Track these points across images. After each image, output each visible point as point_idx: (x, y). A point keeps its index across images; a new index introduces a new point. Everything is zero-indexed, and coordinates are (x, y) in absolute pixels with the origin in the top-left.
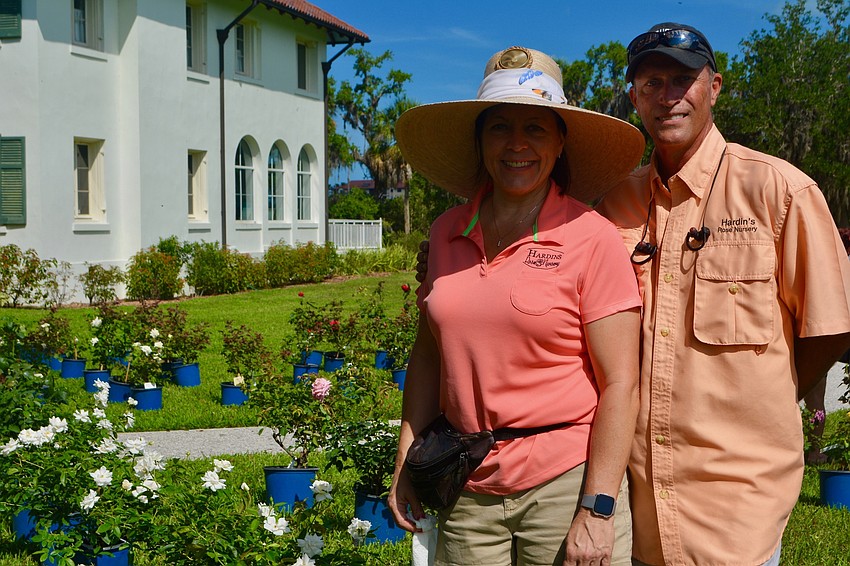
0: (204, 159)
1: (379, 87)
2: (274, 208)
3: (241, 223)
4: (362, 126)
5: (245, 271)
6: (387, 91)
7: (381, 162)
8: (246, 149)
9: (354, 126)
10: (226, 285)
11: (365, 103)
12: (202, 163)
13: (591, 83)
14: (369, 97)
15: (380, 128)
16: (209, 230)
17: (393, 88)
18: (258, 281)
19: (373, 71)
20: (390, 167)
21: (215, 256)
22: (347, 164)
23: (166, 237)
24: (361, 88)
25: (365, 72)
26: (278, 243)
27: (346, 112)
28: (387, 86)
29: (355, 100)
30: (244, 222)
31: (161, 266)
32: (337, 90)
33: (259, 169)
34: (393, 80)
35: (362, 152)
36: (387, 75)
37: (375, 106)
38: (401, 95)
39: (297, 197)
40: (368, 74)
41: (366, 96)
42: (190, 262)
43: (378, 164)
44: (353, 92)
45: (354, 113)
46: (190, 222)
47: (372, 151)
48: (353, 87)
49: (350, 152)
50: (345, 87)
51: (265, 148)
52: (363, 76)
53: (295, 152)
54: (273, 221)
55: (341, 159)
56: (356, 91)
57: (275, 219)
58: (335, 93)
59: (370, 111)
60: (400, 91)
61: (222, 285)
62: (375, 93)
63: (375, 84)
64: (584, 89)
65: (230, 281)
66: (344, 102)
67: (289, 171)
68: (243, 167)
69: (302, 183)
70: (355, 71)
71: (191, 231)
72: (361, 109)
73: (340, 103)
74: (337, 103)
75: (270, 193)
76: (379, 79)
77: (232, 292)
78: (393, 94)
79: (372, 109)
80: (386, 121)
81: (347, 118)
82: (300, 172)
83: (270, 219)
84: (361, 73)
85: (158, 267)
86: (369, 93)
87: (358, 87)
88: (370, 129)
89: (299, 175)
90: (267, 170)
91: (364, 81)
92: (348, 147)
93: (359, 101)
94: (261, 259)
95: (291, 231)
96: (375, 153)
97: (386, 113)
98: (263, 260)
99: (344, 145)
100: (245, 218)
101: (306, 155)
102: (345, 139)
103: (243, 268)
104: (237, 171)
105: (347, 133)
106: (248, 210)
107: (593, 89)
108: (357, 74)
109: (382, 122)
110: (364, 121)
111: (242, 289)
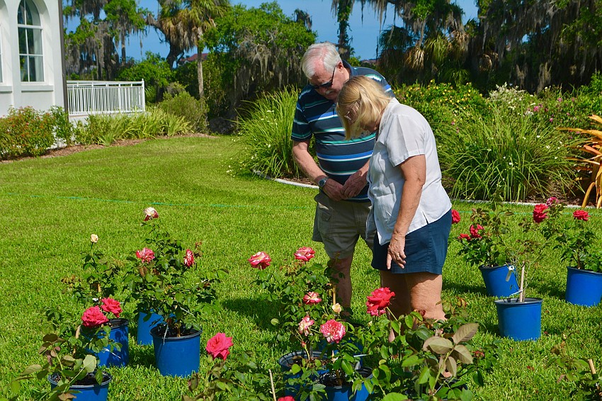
7: (172, 26)
20: (181, 30)
35: (156, 17)
43: (169, 28)
47: (163, 15)
96: (166, 16)
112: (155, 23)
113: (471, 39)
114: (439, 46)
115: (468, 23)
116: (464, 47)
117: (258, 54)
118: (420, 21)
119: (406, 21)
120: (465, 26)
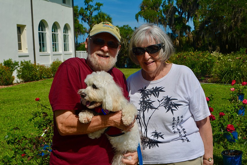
0: (25, 28)
1: (92, 8)
2: (55, 47)
3: (42, 53)
4: (87, 21)
5: (42, 71)
6: (95, 9)
8: (42, 25)
9: (85, 21)
10: (34, 78)
11: (88, 14)
12: (24, 30)
13: (162, 4)
14: (90, 12)
15: (93, 22)
16: (28, 56)
17: (97, 8)
18: (48, 75)
19: (90, 3)
21: (29, 66)
22: (83, 33)
23: (7, 59)
24: (87, 9)
25: (88, 4)
26: (56, 60)
27: (82, 17)
28: (95, 8)
29: (85, 13)
30: (43, 52)
31: (4, 71)
32: (79, 10)
33: (48, 33)
34: (97, 6)
35: (88, 30)
36: (95, 4)
37: (91, 14)
38: (99, 11)
39: (64, 43)
40: (89, 4)
41: (89, 12)
42: (19, 69)
44: (84, 10)
45: (85, 17)
46: (19, 53)
48: (84, 8)
49: (84, 30)
50: (82, 9)
51: (50, 25)
52: (87, 5)
53: (62, 26)
54: (55, 52)
55: (81, 32)
56: (85, 10)
57: (56, 51)
58: (78, 11)
59: (90, 16)
60: (99, 9)
61: (32, 78)
62: (91, 10)
63: (91, 7)
64: (160, 6)
65: (36, 76)
66: (81, 14)
67: (60, 33)
68: (42, 32)
69: (65, 38)
70: (85, 3)
71: (19, 57)
72: (87, 16)
73: (80, 14)
74: (79, 14)
75: (53, 41)
76: (93, 6)
77: (37, 80)
78: (97, 11)
79: (90, 15)
80: (95, 19)
81: (82, 19)
82: (65, 34)
83: (53, 51)
84: (86, 4)
85: (2, 72)
86: (90, 10)
87: (86, 9)
88: (90, 22)
89: (64, 35)
90: (51, 33)
91: (88, 6)
92: (83, 28)
93: (86, 13)
94: (49, 67)
95: (62, 55)
97: (95, 16)
98: (50, 67)
99: (82, 27)
100: (43, 51)
101: (66, 28)
102: (82, 25)
103: (41, 70)
104: (39, 33)
105: (83, 23)
106: (45, 48)
107: (162, 6)
108: (85, 4)
109: (94, 20)
110: (88, 20)
111: (41, 79)
112: (87, 32)
113: (194, 36)
114: (184, 39)
115: (192, 31)
116: (192, 39)
117: (124, 42)
118: (178, 31)
119: (172, 31)
120: (192, 32)
